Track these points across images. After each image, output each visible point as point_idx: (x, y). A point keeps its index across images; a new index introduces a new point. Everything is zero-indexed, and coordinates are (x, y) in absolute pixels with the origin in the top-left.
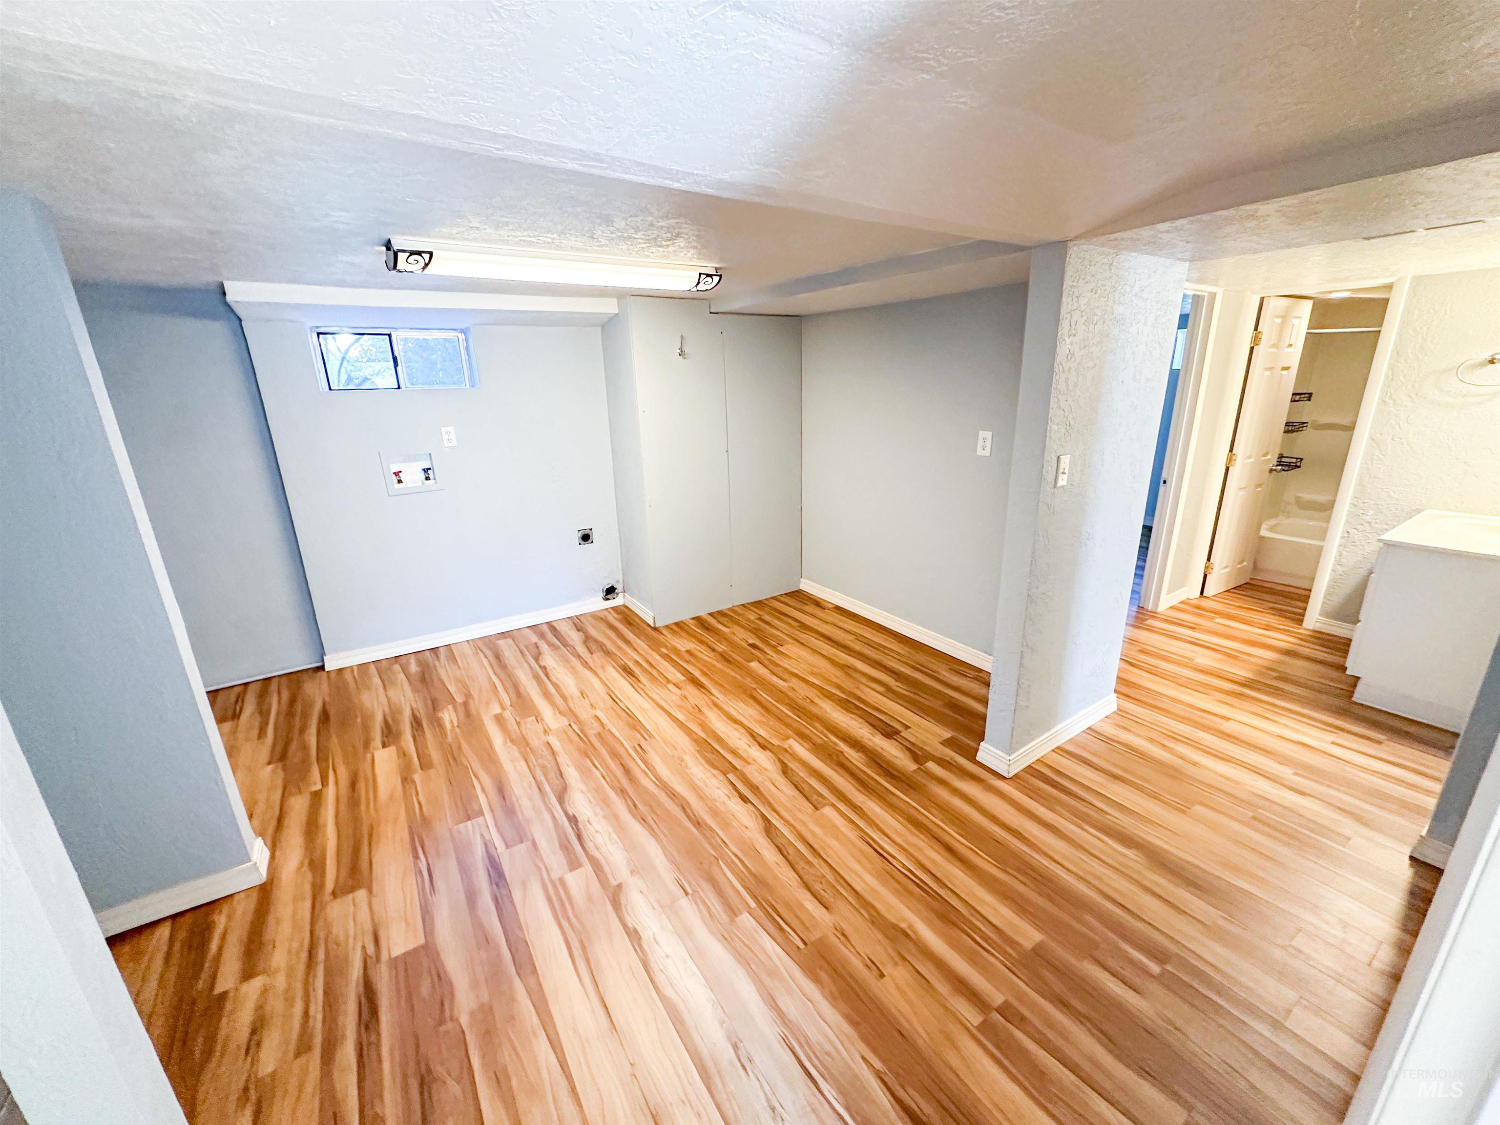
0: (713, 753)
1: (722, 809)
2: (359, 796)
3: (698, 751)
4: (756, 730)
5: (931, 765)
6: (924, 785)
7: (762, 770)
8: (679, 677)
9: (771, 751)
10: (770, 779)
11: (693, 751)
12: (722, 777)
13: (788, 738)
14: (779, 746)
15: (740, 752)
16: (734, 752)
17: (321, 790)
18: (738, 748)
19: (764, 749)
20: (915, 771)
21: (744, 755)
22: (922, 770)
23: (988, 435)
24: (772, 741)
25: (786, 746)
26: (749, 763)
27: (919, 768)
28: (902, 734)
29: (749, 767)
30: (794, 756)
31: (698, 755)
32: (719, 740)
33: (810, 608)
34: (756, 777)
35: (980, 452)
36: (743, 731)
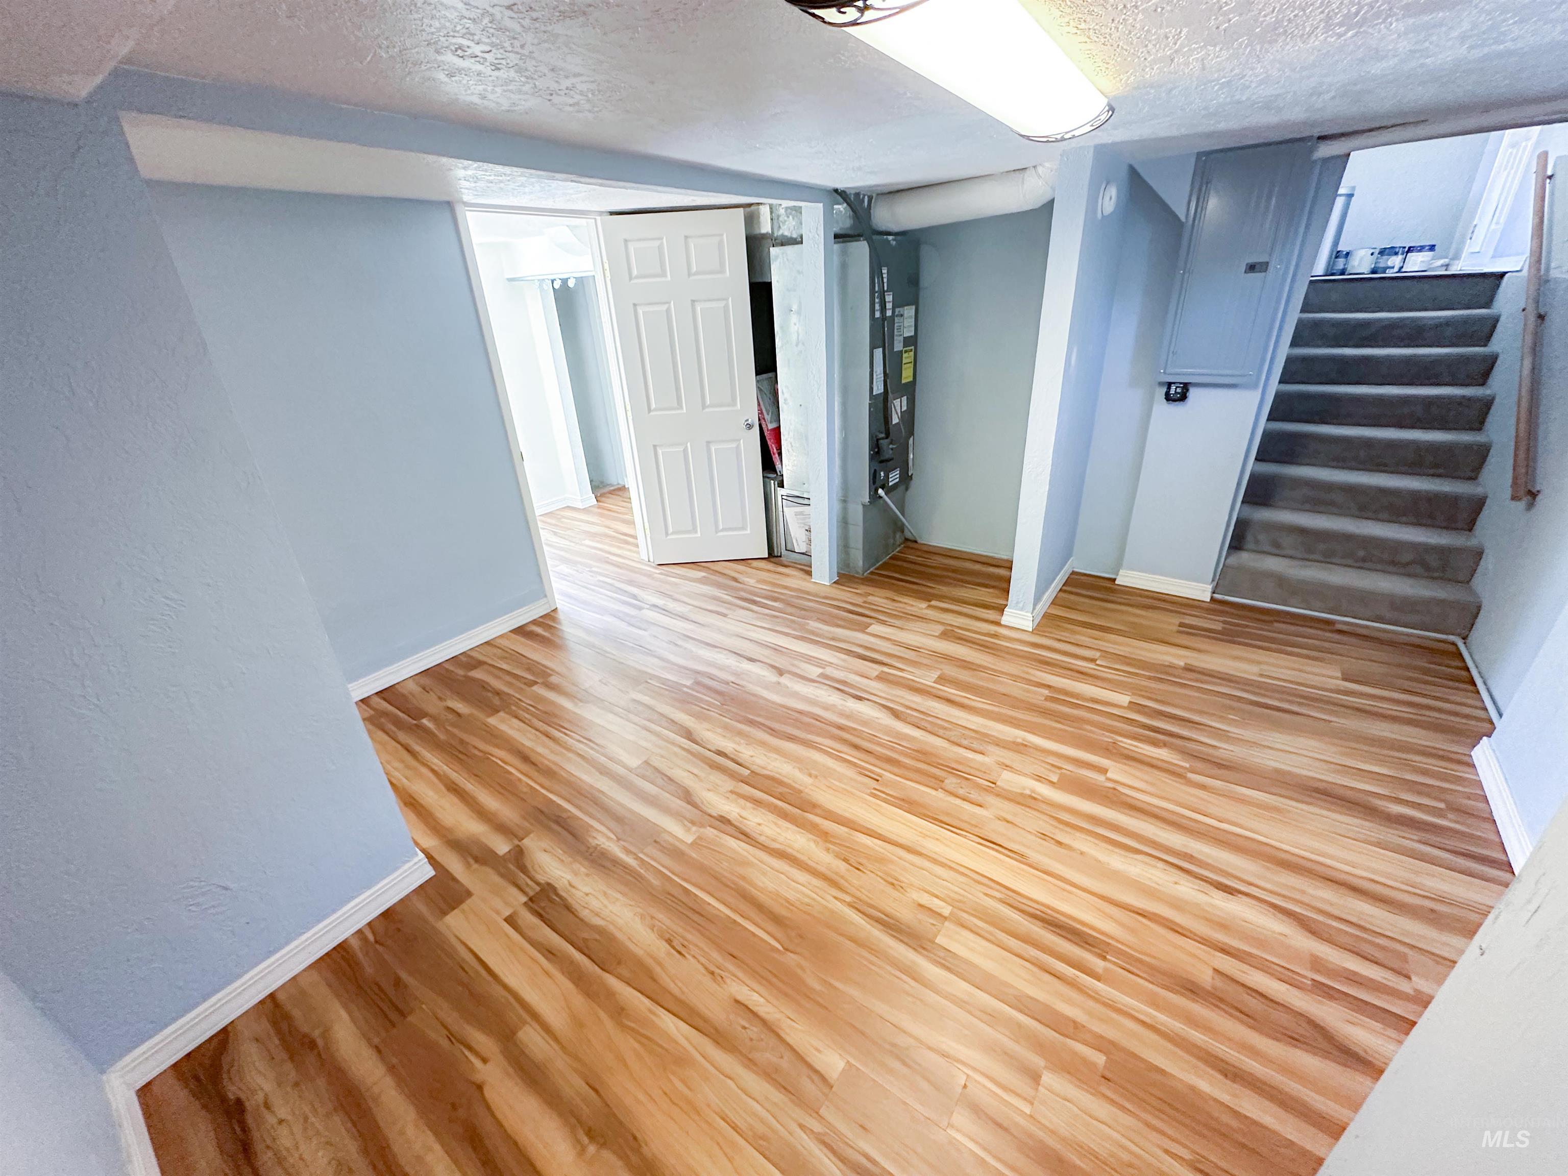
0: (781, 793)
1: (737, 739)
3: (802, 792)
4: (742, 844)
5: (502, 847)
6: (525, 818)
7: (714, 789)
9: (710, 816)
10: (701, 780)
11: (806, 790)
12: (754, 768)
13: (694, 844)
14: (705, 827)
15: (748, 804)
16: (757, 802)
18: (754, 809)
19: (721, 816)
20: (527, 834)
21: (742, 802)
22: (516, 836)
24: (715, 832)
25: (694, 829)
26: (732, 792)
27: (521, 839)
28: (524, 899)
29: (731, 788)
30: (677, 816)
31: (801, 788)
32: (785, 816)
34: (716, 778)
36: (762, 839)
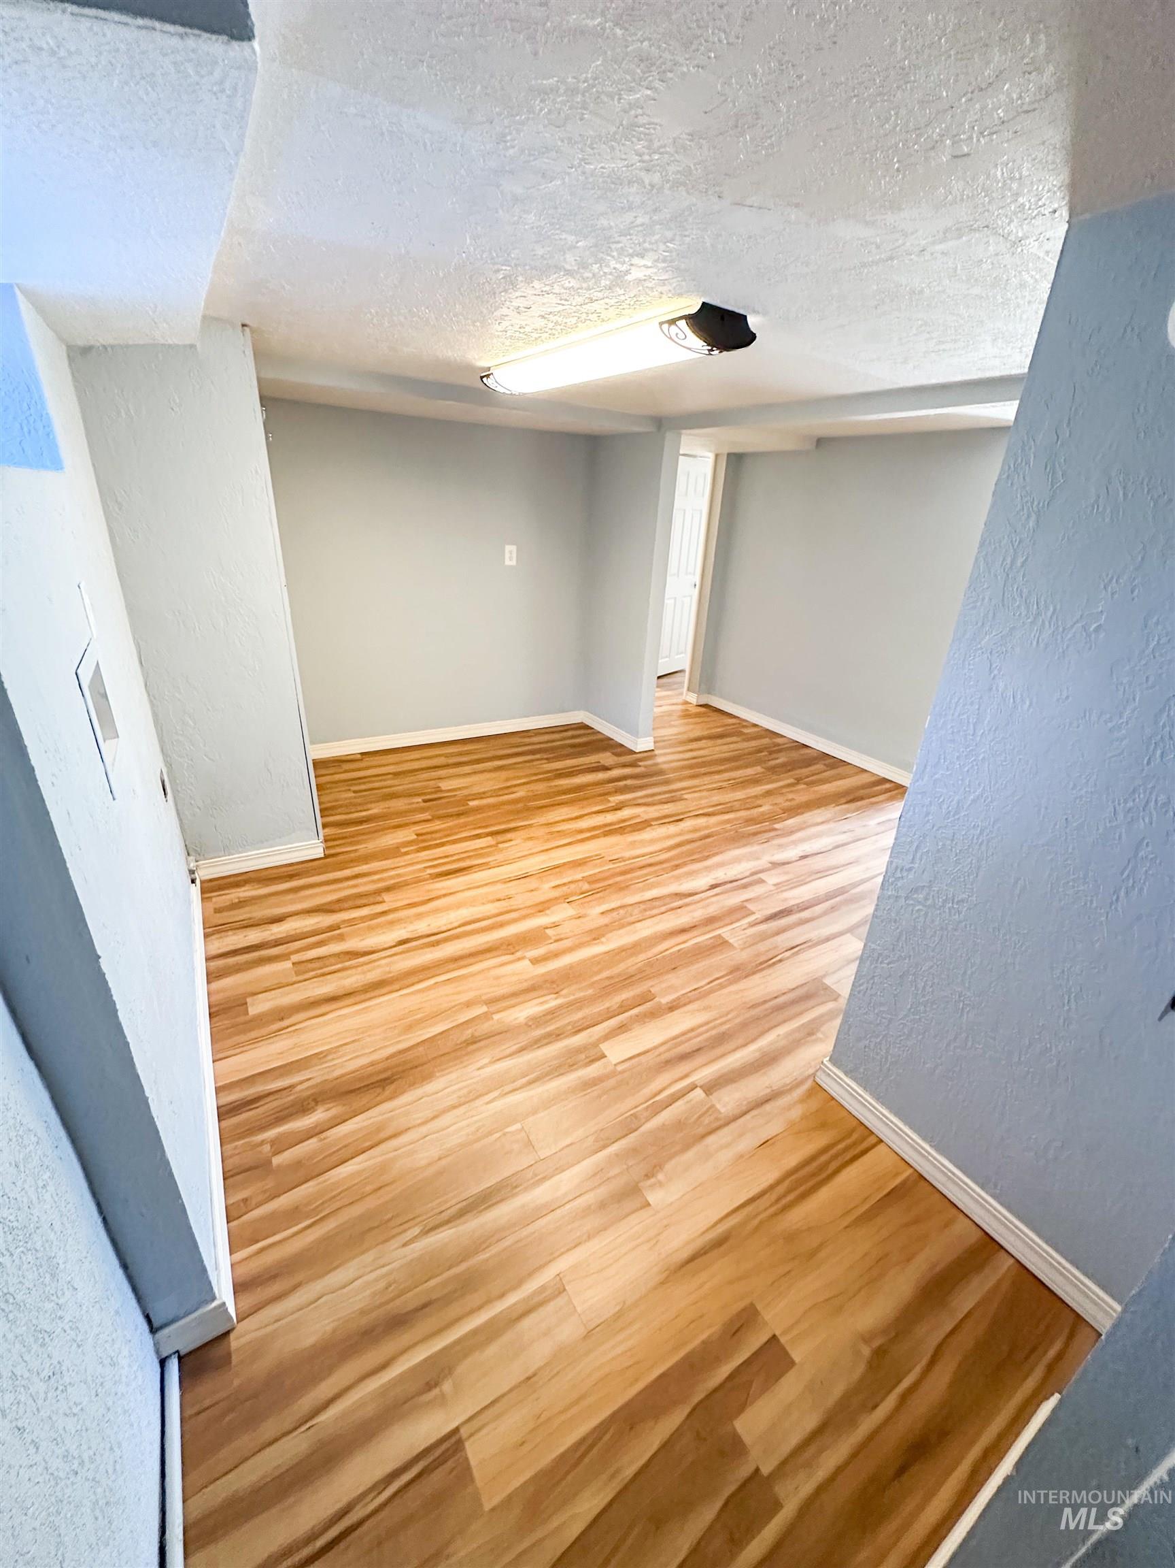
2: (706, 1040)
8: (489, 840)
17: (701, 1087)
23: (514, 548)
33: (346, 766)
35: (508, 562)
